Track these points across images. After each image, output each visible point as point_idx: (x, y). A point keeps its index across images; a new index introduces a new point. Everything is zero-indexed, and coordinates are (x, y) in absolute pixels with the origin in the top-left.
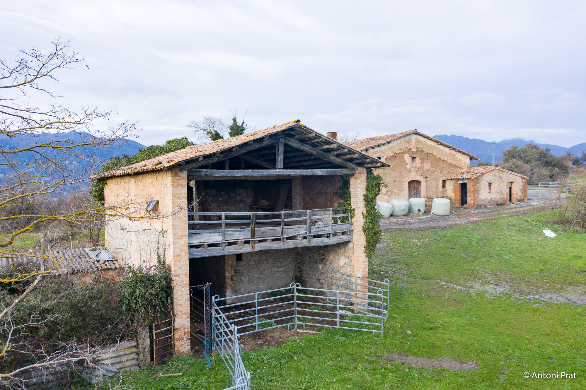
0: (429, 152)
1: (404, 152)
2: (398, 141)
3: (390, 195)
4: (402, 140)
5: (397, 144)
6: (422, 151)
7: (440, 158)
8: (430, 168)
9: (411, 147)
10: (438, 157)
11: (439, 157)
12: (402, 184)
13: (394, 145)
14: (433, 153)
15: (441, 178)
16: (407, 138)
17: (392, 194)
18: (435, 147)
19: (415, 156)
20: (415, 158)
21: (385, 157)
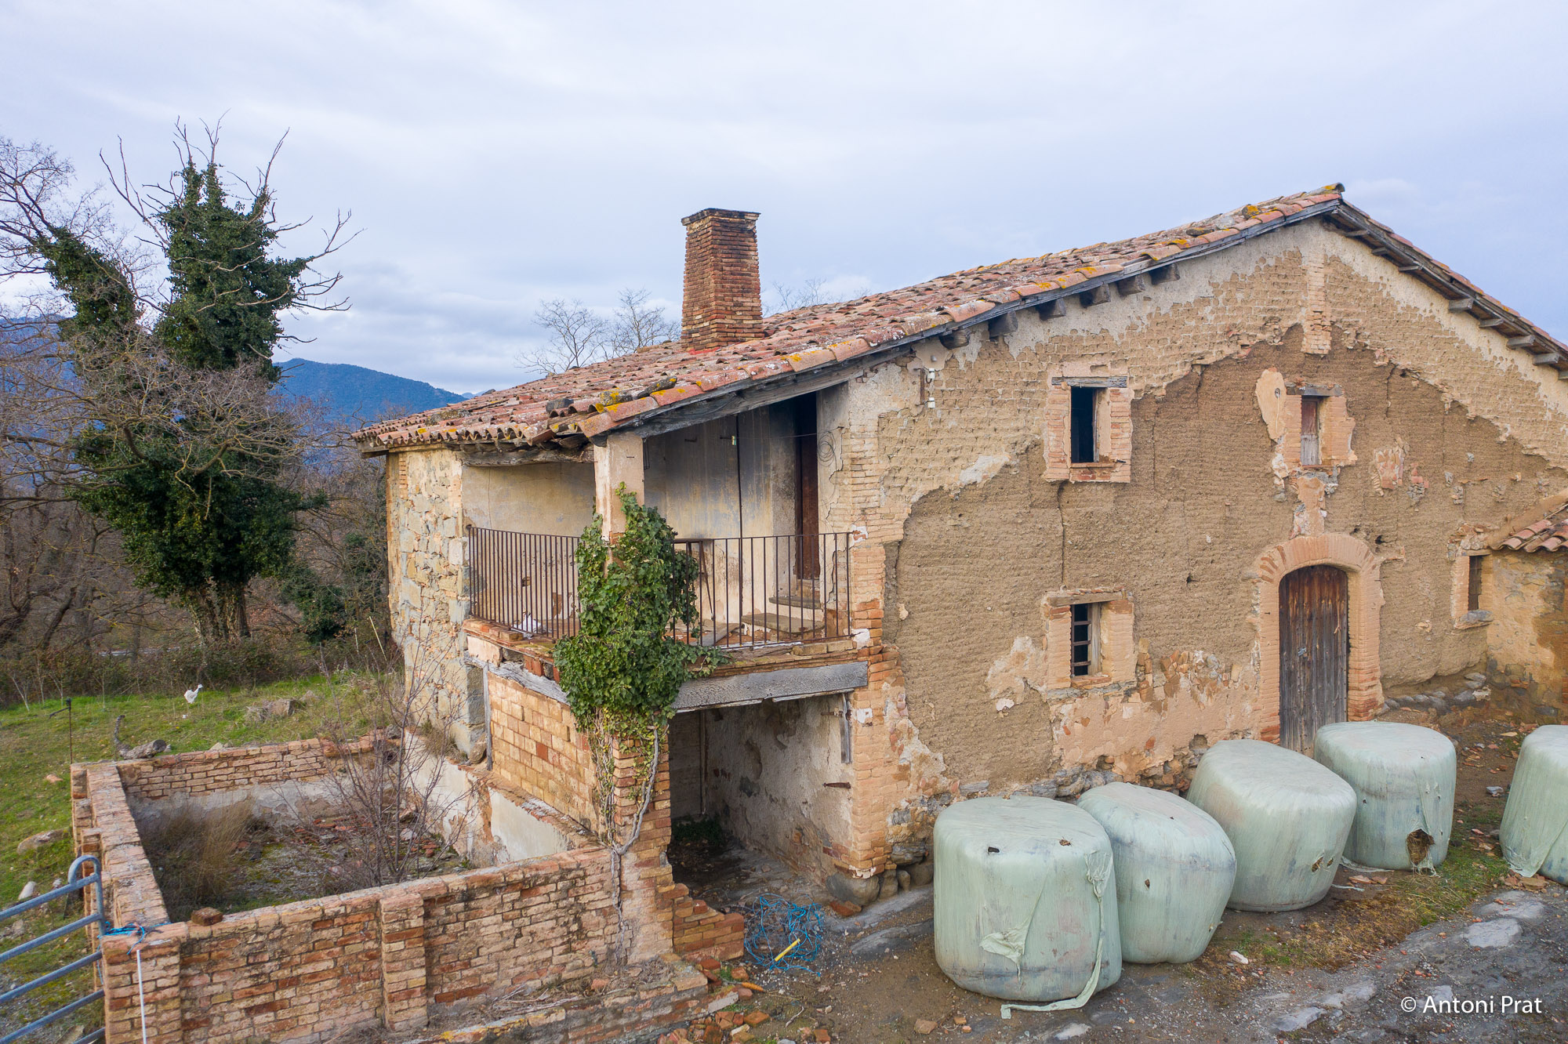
0: (1403, 363)
1: (1254, 359)
2: (1221, 270)
3: (1160, 693)
4: (1247, 262)
5: (1209, 292)
6: (1363, 351)
7: (1457, 406)
8: (1405, 476)
9: (1302, 317)
10: (1447, 397)
11: (1456, 395)
12: (1237, 596)
13: (1191, 296)
14: (1418, 372)
15: (1465, 542)
16: (1276, 248)
17: (1172, 687)
18: (1432, 323)
19: (1321, 385)
20: (1321, 399)
21: (1129, 393)
